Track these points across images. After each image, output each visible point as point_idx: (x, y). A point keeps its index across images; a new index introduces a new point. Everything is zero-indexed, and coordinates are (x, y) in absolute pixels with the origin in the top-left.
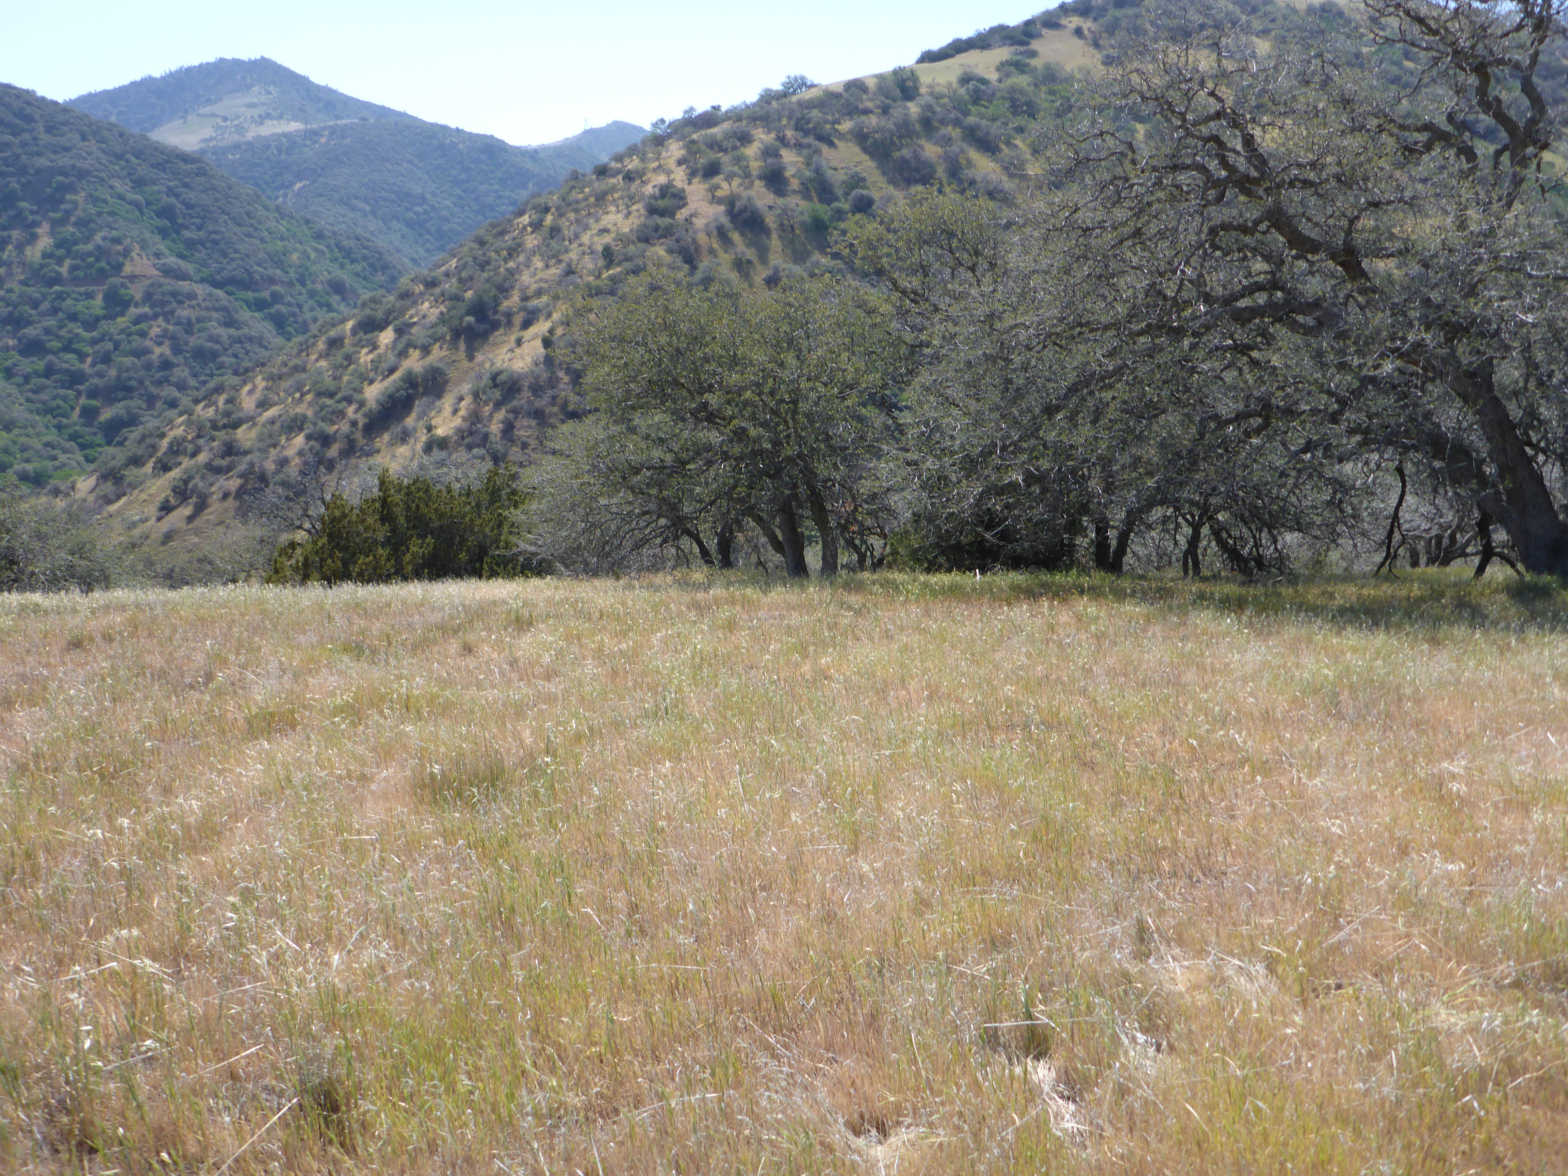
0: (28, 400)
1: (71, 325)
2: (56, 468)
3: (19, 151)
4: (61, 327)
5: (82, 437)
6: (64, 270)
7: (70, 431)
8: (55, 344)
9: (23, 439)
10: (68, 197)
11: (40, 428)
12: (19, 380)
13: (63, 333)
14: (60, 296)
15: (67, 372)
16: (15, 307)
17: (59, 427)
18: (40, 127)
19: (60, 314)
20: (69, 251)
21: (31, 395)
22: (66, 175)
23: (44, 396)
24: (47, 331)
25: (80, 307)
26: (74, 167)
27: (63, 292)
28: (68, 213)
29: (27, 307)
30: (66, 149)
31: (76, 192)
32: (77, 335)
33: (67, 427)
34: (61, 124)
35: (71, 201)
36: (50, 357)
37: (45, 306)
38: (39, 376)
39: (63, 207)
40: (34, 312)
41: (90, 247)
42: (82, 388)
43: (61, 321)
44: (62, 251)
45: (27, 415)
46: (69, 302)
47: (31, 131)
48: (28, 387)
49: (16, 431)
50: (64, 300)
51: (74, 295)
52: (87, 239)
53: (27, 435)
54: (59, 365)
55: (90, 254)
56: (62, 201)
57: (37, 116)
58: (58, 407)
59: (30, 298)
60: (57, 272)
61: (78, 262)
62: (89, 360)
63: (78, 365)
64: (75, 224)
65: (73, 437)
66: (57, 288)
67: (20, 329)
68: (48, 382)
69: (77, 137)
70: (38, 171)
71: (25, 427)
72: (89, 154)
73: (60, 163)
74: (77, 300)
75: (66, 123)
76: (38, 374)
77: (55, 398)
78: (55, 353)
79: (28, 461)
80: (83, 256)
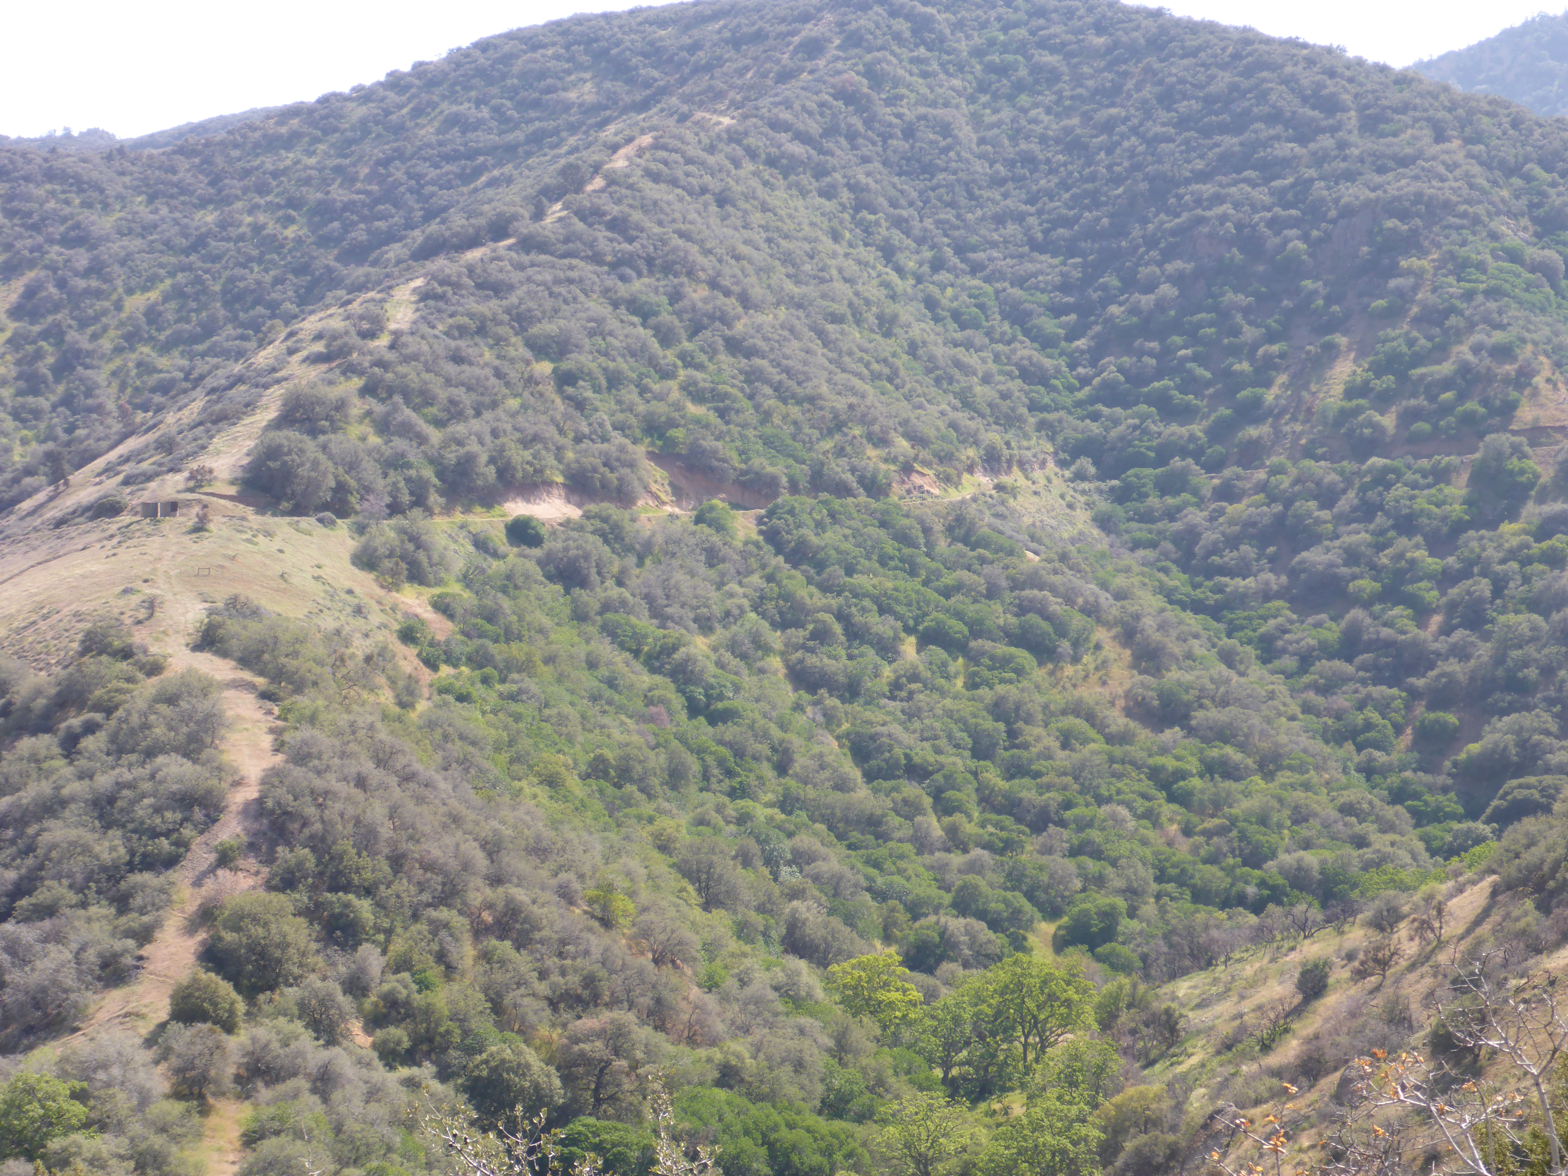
0: (1307, 709)
1: (1403, 542)
2: (1366, 867)
3: (1312, 173)
4: (1380, 547)
5: (1416, 796)
6: (1388, 421)
7: (1394, 780)
8: (1366, 585)
9: (1299, 795)
10: (1404, 264)
11: (1334, 772)
12: (1289, 662)
13: (1384, 559)
14: (1382, 480)
15: (1388, 645)
16: (1288, 503)
17: (1369, 771)
18: (1352, 118)
19: (1380, 519)
20: (1403, 378)
21: (1311, 696)
22: (1404, 216)
23: (1341, 700)
24: (1352, 556)
25: (1421, 503)
26: (1419, 197)
27: (1386, 470)
28: (1404, 297)
29: (1312, 504)
30: (1404, 162)
31: (1423, 253)
32: (1413, 562)
33: (1385, 771)
34: (1396, 111)
35: (1409, 272)
36: (1356, 613)
37: (1348, 500)
38: (1331, 657)
39: (1393, 283)
40: (1325, 514)
41: (1446, 368)
42: (1420, 682)
43: (1382, 532)
44: (1389, 380)
45: (1304, 740)
46: (1399, 490)
47: (1333, 130)
48: (1306, 679)
49: (1284, 777)
50: (1388, 486)
51: (1409, 476)
52: (1440, 352)
53: (1307, 787)
54: (1373, 630)
55: (1446, 384)
56: (1393, 271)
57: (1347, 98)
58: (1369, 726)
59: (1318, 484)
60: (1377, 428)
61: (1420, 401)
62: (1436, 620)
63: (1413, 631)
64: (1417, 321)
65: (1398, 796)
66: (1376, 461)
67: (1296, 551)
68: (1349, 669)
69: (1427, 135)
70: (1347, 212)
71: (1301, 769)
72: (1452, 167)
73: (1392, 191)
74: (1414, 486)
75: (1405, 108)
76: (1327, 651)
77: (1361, 706)
78: (1367, 604)
79: (1307, 845)
80: (1433, 389)
